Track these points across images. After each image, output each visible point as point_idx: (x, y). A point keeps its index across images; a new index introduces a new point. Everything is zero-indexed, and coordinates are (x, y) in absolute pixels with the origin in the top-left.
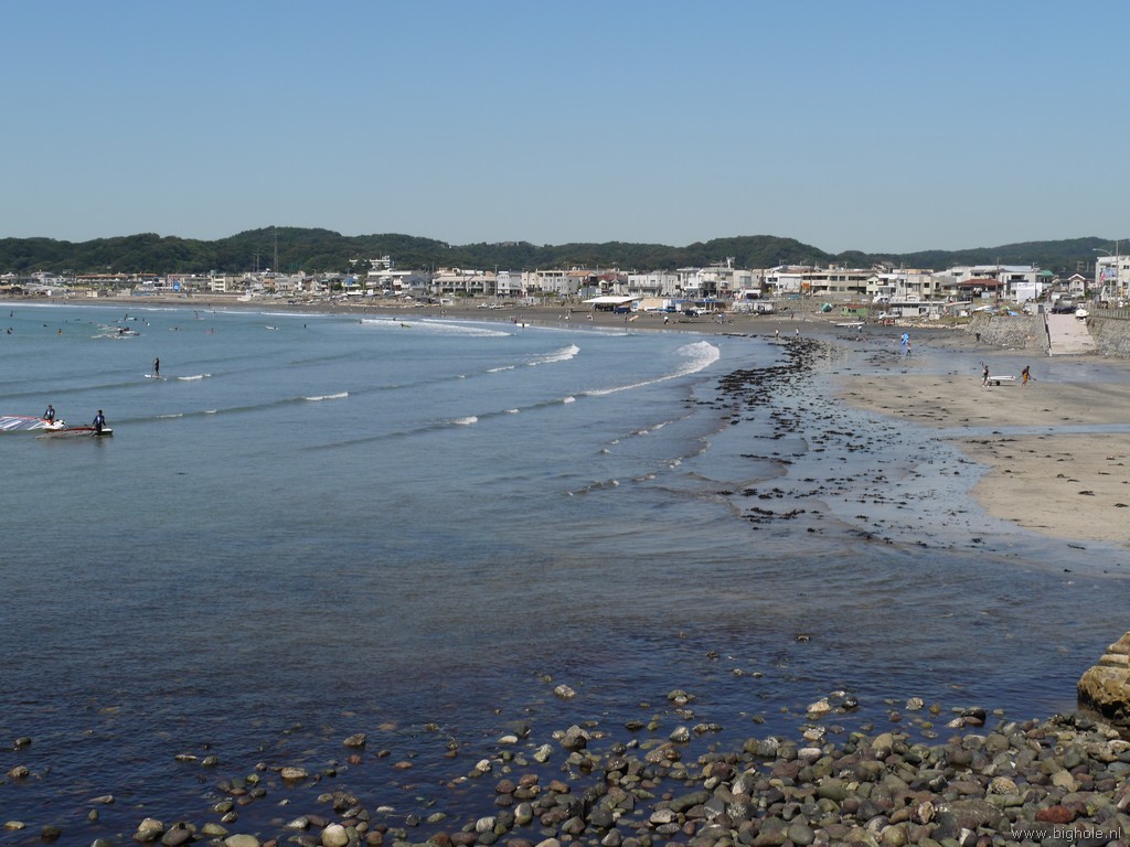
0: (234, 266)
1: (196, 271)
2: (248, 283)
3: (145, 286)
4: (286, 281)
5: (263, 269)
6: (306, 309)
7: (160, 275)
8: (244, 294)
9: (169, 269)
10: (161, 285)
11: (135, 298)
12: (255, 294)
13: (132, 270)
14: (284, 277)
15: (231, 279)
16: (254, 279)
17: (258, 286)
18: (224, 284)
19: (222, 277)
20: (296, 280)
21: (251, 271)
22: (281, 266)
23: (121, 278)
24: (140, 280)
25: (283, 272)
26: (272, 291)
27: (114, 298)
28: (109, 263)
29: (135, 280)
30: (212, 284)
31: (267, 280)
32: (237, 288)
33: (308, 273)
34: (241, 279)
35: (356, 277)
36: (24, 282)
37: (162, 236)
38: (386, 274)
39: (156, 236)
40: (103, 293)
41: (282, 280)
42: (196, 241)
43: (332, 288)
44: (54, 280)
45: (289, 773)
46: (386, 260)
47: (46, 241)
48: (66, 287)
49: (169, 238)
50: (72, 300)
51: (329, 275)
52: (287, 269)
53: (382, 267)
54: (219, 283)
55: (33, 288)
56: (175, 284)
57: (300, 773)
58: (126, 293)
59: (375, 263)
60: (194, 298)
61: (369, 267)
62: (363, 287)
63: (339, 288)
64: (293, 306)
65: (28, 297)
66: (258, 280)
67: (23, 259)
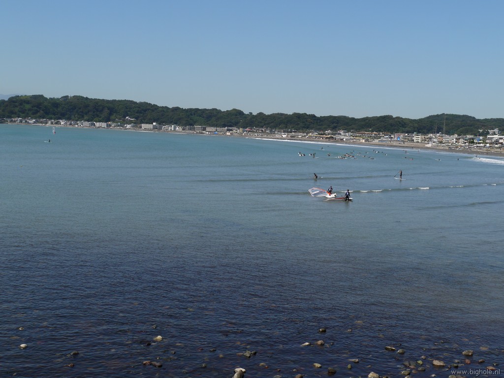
0: (425, 131)
1: (408, 132)
2: (430, 138)
3: (385, 138)
4: (448, 138)
5: (438, 133)
6: (457, 152)
7: (392, 134)
8: (429, 143)
9: (396, 131)
10: (392, 138)
11: (381, 143)
12: (433, 144)
13: (380, 131)
14: (447, 136)
15: (423, 136)
16: (434, 137)
17: (435, 140)
18: (420, 139)
19: (419, 136)
20: (453, 138)
21: (432, 133)
22: (446, 131)
23: (375, 134)
24: (383, 135)
25: (447, 134)
26: (441, 142)
27: (371, 143)
28: (371, 128)
29: (381, 135)
30: (415, 138)
31: (440, 138)
32: (425, 141)
33: (459, 135)
34: (428, 137)
35: (481, 138)
36: (334, 134)
37: (394, 116)
38: (496, 137)
39: (392, 116)
40: (367, 140)
41: (447, 138)
42: (409, 119)
43: (469, 142)
44: (347, 134)
45: (436, 363)
46: (496, 130)
47: (345, 117)
48: (352, 137)
49: (397, 118)
50: (354, 143)
51: (469, 136)
52: (449, 133)
53: (494, 134)
54: (418, 138)
55: (338, 137)
56: (398, 138)
57: (441, 363)
58: (376, 141)
59: (491, 131)
60: (406, 144)
61: (488, 133)
62: (484, 142)
63: (473, 142)
64: (450, 150)
65: (336, 141)
66: (435, 137)
67: (335, 125)
